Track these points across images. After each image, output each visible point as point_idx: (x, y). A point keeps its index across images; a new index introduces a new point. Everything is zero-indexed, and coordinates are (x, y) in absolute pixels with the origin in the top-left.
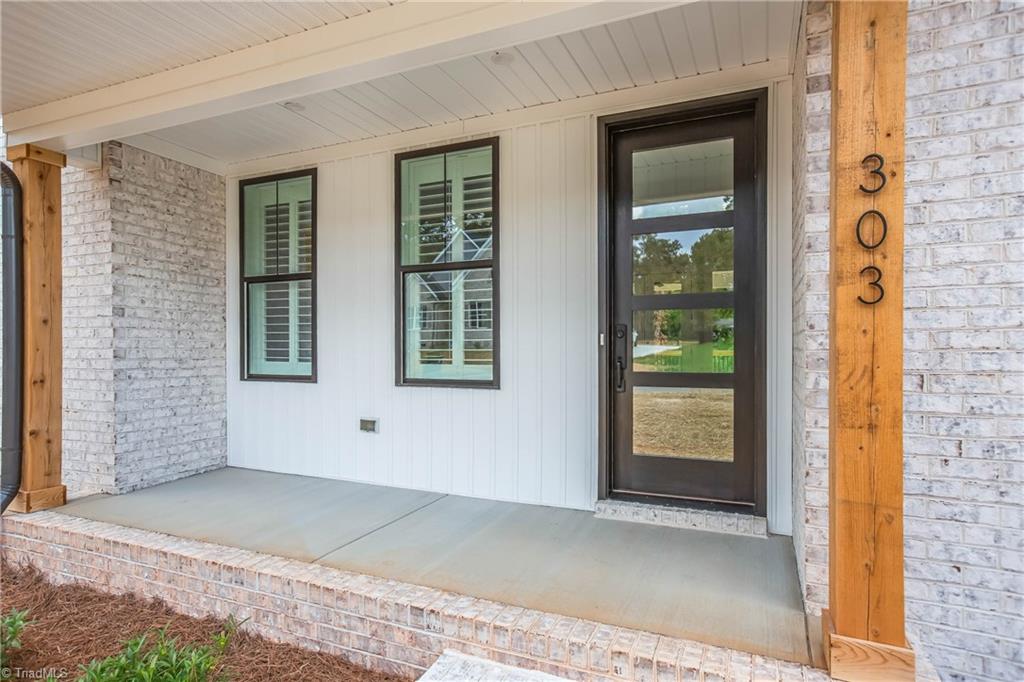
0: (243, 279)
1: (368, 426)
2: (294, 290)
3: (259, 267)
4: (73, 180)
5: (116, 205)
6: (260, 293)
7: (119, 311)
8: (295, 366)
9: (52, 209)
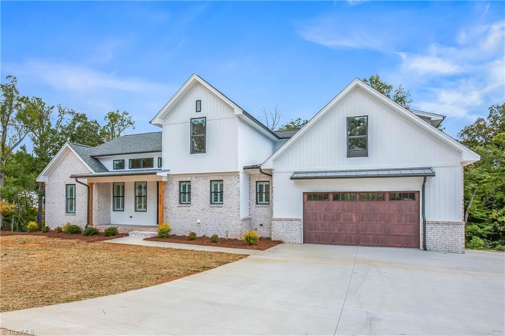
0: (113, 196)
1: (131, 217)
2: (121, 198)
3: (116, 195)
4: (94, 185)
5: (99, 188)
6: (116, 198)
7: (98, 202)
8: (121, 209)
9: (92, 190)
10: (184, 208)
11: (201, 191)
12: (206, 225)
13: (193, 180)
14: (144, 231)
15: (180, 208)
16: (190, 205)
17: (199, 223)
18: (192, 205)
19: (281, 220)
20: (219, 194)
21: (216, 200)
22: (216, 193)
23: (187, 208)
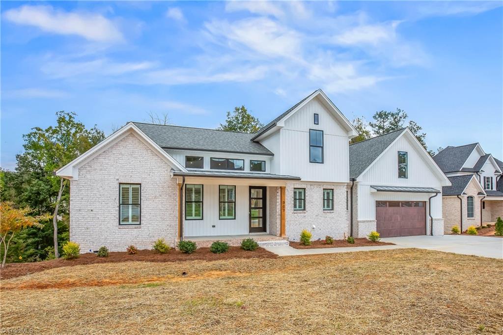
1: (214, 226)
8: (194, 217)
10: (299, 214)
11: (315, 197)
12: (320, 230)
13: (308, 188)
14: (268, 240)
15: (296, 214)
16: (305, 211)
17: (314, 228)
18: (307, 212)
19: (364, 222)
20: (331, 201)
21: (328, 206)
22: (328, 199)
23: (302, 214)
